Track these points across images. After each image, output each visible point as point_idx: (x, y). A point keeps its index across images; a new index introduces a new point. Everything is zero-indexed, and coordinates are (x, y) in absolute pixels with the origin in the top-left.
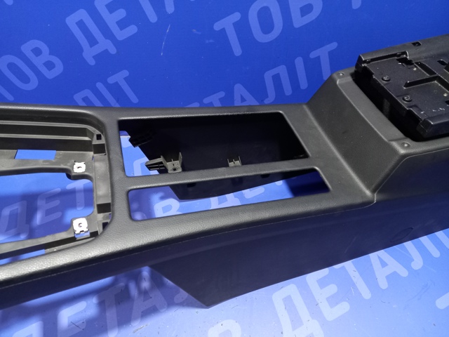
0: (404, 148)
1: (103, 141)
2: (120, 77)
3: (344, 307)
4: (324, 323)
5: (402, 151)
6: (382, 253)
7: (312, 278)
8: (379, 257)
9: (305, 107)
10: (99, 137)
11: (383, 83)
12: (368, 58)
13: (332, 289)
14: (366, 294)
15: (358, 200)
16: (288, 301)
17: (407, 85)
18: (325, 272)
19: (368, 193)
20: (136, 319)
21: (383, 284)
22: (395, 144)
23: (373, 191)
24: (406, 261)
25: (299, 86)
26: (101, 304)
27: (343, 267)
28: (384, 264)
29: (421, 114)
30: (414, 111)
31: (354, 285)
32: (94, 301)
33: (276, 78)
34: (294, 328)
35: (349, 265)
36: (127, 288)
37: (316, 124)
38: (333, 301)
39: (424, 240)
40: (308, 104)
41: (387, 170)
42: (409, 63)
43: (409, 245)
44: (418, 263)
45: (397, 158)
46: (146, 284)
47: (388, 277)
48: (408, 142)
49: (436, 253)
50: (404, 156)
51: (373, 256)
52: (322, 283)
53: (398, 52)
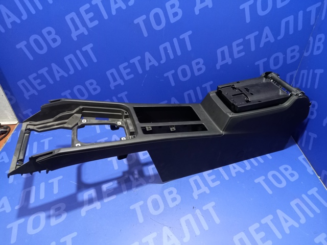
0: (231, 115)
1: (128, 114)
3: (217, 183)
5: (230, 116)
6: (234, 165)
7: (205, 174)
9: (200, 105)
10: (126, 113)
11: (225, 95)
12: (221, 87)
13: (214, 177)
14: (227, 178)
15: (218, 134)
16: (196, 181)
17: (233, 96)
18: (211, 171)
19: (221, 132)
20: (134, 188)
21: (234, 175)
22: (228, 114)
23: (223, 131)
24: (244, 167)
25: (198, 99)
26: (119, 183)
27: (218, 170)
28: (235, 168)
29: (236, 104)
30: (234, 103)
31: (222, 175)
32: (116, 182)
33: (189, 95)
34: (198, 190)
35: (220, 169)
36: (129, 178)
37: (204, 110)
38: (213, 181)
39: (252, 160)
40: (201, 104)
41: (226, 123)
42: (236, 88)
43: (245, 162)
44: (248, 167)
45: (229, 118)
46: (136, 176)
47: (236, 173)
48: (232, 113)
49: (256, 164)
50: (231, 117)
51: (231, 166)
52: (209, 175)
53: (231, 85)
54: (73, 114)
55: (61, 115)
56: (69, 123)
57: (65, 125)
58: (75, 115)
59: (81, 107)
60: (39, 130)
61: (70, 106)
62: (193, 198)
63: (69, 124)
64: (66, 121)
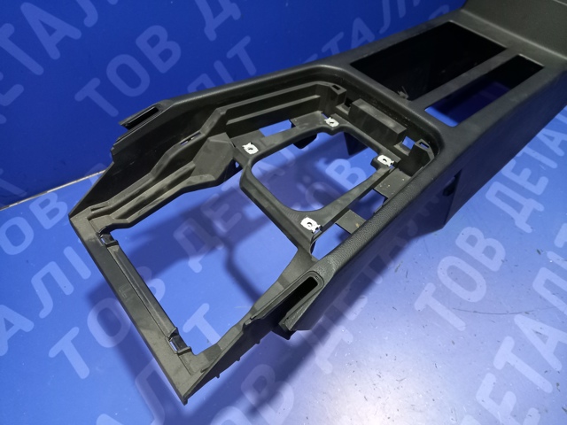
2: (239, 50)
3: (543, 182)
4: (537, 198)
6: (544, 131)
7: (507, 170)
8: (545, 135)
9: (464, 11)
13: (527, 172)
14: (552, 164)
16: (501, 196)
27: (524, 154)
28: (551, 138)
31: (540, 162)
34: (519, 211)
35: (526, 150)
38: (533, 180)
47: (560, 146)
51: (540, 135)
52: (517, 171)
54: (204, 140)
55: (172, 153)
56: (202, 170)
57: (194, 180)
58: (212, 139)
59: (222, 111)
60: (129, 220)
61: (188, 119)
62: (522, 233)
63: (201, 172)
64: (190, 165)
